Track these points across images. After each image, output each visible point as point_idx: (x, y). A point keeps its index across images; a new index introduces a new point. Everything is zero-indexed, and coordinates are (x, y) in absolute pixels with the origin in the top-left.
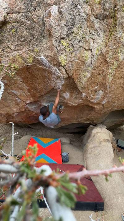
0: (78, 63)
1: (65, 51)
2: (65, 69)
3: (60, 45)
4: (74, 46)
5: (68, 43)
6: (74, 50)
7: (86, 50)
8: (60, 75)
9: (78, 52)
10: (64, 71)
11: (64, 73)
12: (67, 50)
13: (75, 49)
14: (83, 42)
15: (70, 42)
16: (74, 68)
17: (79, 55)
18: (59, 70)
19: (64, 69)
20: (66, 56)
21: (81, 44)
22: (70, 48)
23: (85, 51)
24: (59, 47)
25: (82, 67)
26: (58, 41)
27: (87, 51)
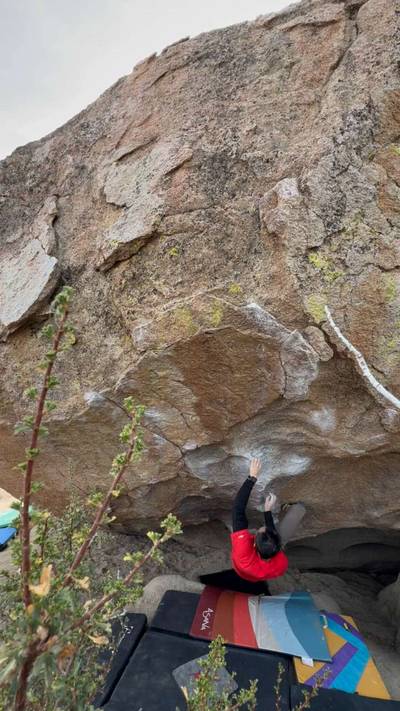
0: (363, 312)
1: (323, 280)
2: (324, 332)
3: (305, 268)
4: (348, 264)
5: (329, 260)
6: (349, 275)
7: (384, 270)
8: (307, 351)
9: (362, 278)
10: (322, 338)
11: (323, 344)
12: (326, 278)
13: (352, 272)
14: (372, 250)
15: (335, 256)
16: (351, 329)
17: (367, 288)
18: (305, 336)
19: (322, 334)
20: (326, 293)
21: (368, 257)
22: (337, 270)
23: (384, 274)
24: (303, 272)
25: (378, 321)
26: (301, 258)
27: (389, 274)
